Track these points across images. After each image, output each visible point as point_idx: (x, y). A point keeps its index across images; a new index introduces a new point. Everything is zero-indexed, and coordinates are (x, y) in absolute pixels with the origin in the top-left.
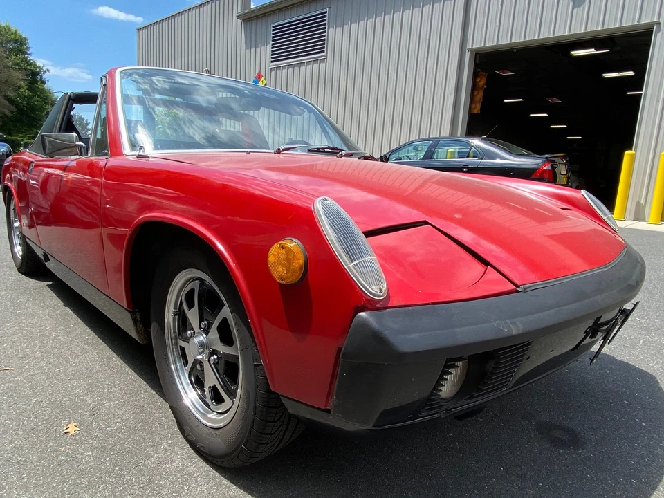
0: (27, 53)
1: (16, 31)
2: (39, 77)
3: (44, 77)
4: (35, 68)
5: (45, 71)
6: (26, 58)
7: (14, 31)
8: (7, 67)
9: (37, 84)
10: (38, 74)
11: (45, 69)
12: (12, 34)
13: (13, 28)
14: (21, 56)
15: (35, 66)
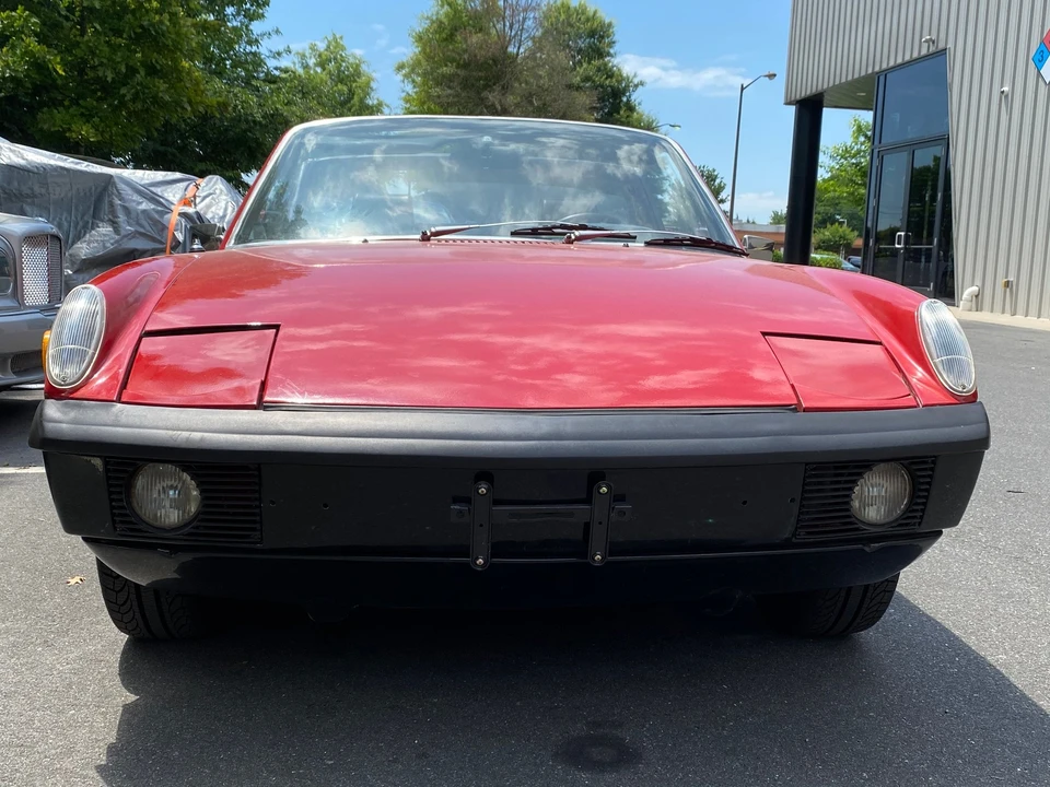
0: (609, 54)
1: (595, 13)
2: (625, 99)
3: (633, 98)
4: (619, 82)
5: (636, 86)
6: (606, 65)
7: (591, 14)
8: (570, 87)
9: (619, 113)
10: (624, 94)
11: (636, 81)
12: (588, 20)
13: (591, 10)
14: (596, 63)
15: (621, 79)
